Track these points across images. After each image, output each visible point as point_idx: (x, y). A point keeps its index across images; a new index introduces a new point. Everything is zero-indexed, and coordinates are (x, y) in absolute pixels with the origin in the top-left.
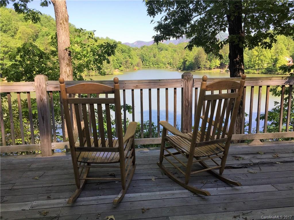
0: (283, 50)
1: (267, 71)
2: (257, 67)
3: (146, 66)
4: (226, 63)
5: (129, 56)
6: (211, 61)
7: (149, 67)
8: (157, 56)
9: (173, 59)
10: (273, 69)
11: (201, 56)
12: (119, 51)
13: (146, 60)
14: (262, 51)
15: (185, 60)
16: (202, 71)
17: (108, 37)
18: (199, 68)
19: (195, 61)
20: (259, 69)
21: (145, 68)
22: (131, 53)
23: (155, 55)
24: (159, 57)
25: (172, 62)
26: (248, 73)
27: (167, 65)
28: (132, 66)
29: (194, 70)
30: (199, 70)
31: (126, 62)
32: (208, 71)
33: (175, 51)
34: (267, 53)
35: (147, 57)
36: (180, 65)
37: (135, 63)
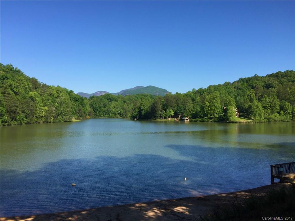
0: (231, 102)
1: (219, 119)
2: (210, 116)
3: (96, 116)
4: (179, 113)
5: (82, 105)
6: (166, 111)
7: (99, 117)
8: (107, 106)
9: (123, 109)
10: (224, 118)
11: (157, 106)
12: (72, 100)
13: (96, 110)
14: (213, 103)
15: (141, 109)
16: (158, 120)
17: (60, 86)
18: (155, 117)
19: (151, 111)
20: (212, 118)
21: (94, 117)
22: (83, 102)
23: (105, 105)
24: (109, 108)
25: (122, 112)
26: (202, 122)
27: (117, 115)
28: (84, 115)
29: (150, 119)
30: (154, 119)
31: (79, 110)
32: (164, 120)
33: (125, 102)
34: (217, 104)
35: (97, 107)
36: (136, 114)
37: (87, 112)
